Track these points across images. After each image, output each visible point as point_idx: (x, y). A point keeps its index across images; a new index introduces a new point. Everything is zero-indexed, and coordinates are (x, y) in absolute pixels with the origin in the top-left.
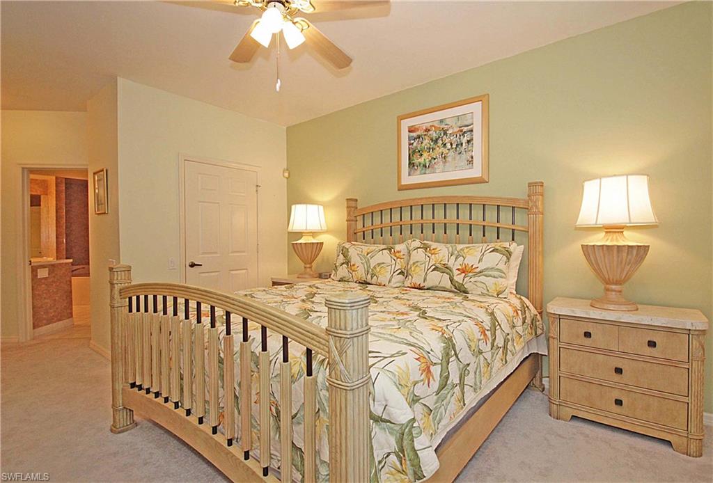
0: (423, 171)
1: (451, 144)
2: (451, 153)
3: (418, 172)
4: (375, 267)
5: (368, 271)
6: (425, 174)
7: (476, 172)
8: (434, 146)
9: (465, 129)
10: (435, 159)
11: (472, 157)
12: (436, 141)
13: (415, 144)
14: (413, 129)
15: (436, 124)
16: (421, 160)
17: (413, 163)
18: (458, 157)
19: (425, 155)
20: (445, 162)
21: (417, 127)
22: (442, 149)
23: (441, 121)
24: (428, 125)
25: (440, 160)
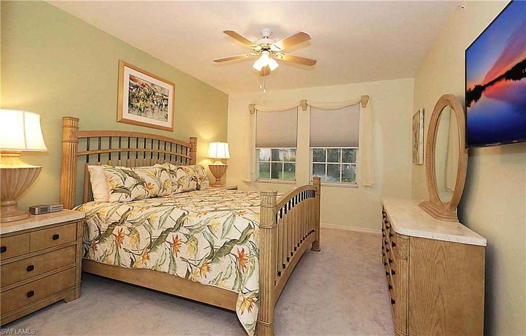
0: (139, 113)
1: (157, 103)
2: (156, 108)
3: (136, 112)
4: (164, 184)
5: (161, 187)
6: (141, 115)
7: (168, 124)
8: (147, 99)
9: (165, 97)
10: (147, 108)
11: (167, 115)
12: (148, 96)
13: (134, 90)
14: (133, 78)
15: (149, 85)
16: (138, 105)
17: (132, 105)
18: (160, 112)
19: (141, 102)
20: (153, 112)
21: (136, 78)
22: (151, 103)
23: (152, 84)
24: (145, 82)
25: (150, 109)
